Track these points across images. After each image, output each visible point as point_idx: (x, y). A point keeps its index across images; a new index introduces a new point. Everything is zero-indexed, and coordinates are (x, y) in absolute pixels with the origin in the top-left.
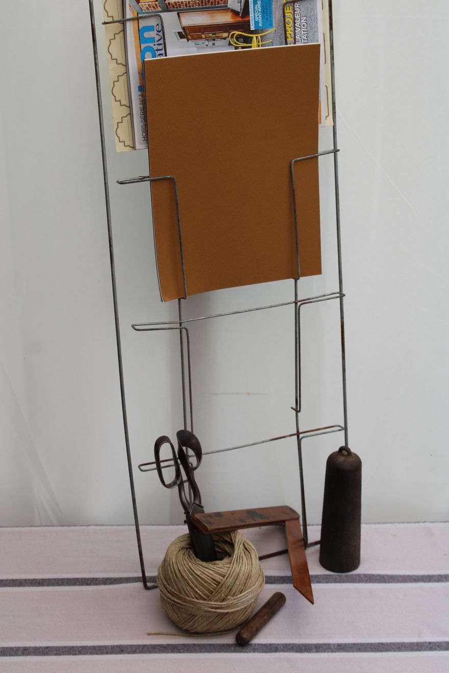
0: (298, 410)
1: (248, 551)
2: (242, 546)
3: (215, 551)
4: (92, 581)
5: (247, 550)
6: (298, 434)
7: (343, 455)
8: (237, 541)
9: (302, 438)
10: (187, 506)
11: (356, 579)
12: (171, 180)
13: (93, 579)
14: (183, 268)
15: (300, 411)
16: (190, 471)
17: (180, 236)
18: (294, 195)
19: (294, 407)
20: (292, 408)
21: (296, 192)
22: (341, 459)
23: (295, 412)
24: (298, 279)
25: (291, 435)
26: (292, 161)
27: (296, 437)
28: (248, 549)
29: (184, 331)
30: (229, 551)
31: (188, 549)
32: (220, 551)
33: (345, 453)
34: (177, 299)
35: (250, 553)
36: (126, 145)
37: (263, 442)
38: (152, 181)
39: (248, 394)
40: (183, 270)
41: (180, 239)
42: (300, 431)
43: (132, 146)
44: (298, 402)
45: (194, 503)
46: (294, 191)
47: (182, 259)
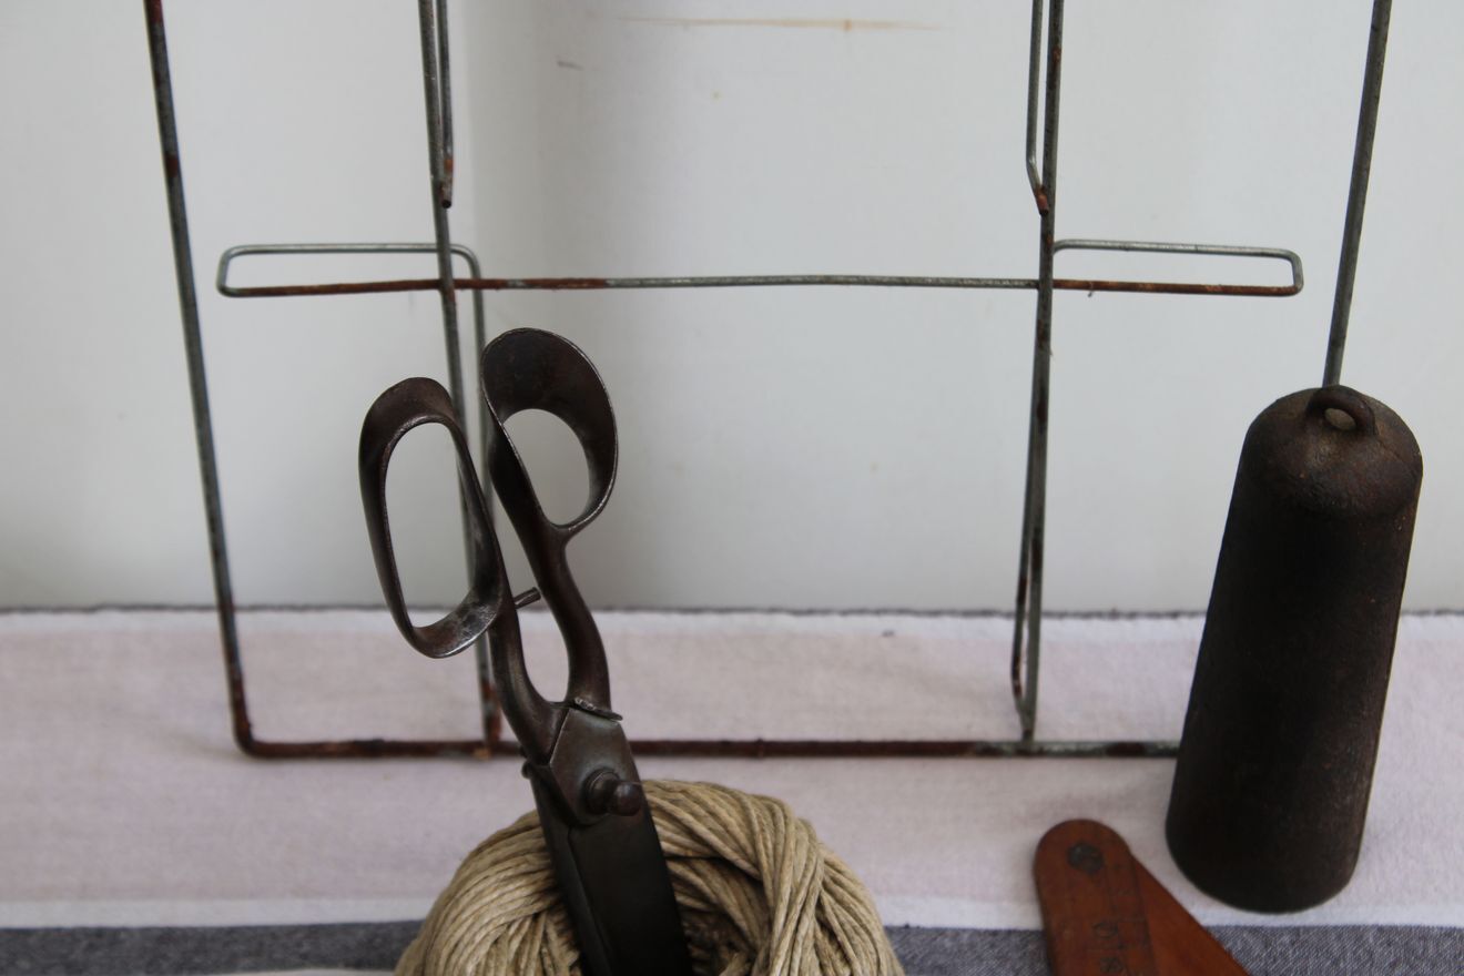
1: (840, 948)
2: (809, 924)
3: (676, 905)
4: (91, 947)
5: (832, 935)
7: (1330, 428)
8: (786, 891)
10: (537, 723)
11: (1344, 953)
13: (100, 933)
16: (544, 543)
22: (1318, 452)
28: (842, 937)
30: (743, 925)
31: (543, 919)
32: (698, 905)
33: (1337, 416)
35: (846, 960)
39: (848, 25)
45: (570, 703)
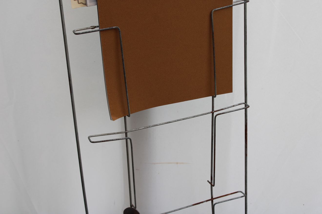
0: (213, 184)
6: (212, 199)
9: (215, 204)
12: (116, 30)
14: (127, 95)
15: (214, 186)
17: (124, 72)
18: (213, 37)
19: (210, 181)
20: (208, 181)
21: (214, 34)
23: (210, 185)
24: (215, 97)
25: (207, 201)
26: (212, 10)
27: (210, 201)
29: (129, 140)
34: (124, 117)
36: (79, 2)
37: (187, 207)
38: (101, 31)
39: (177, 163)
40: (127, 97)
41: (124, 74)
42: (214, 197)
43: (84, 3)
44: (213, 177)
46: (213, 33)
47: (126, 89)
